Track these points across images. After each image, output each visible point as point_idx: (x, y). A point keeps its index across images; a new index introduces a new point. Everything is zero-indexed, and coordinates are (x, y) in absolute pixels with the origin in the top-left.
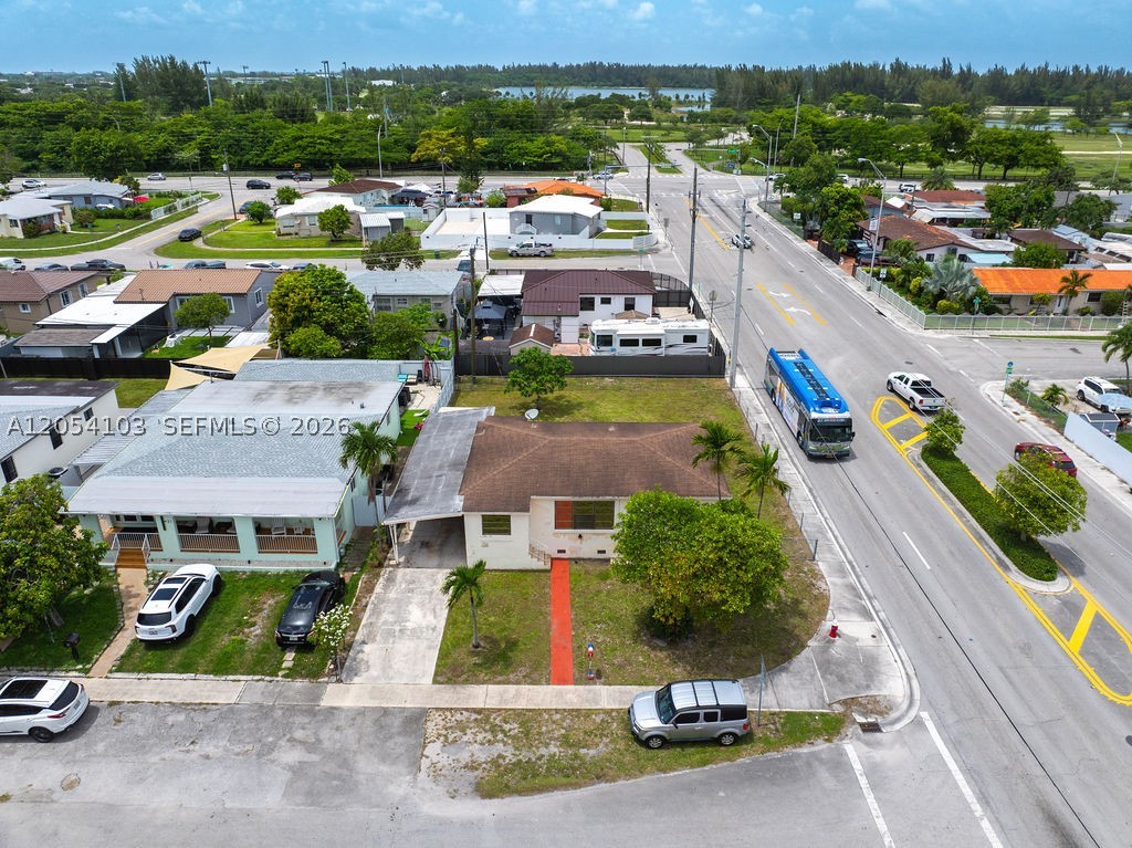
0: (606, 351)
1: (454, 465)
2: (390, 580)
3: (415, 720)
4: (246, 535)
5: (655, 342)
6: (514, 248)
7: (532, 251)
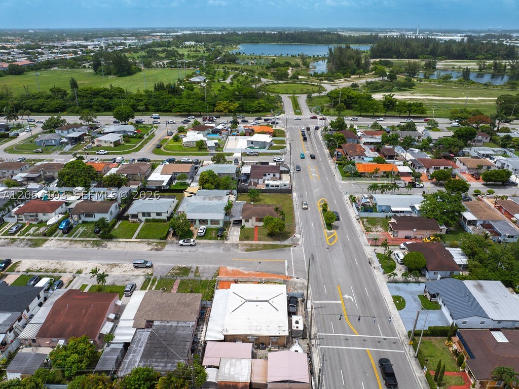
0: (268, 188)
1: (240, 212)
2: (231, 229)
3: (237, 245)
4: (209, 222)
5: (278, 186)
6: (248, 153)
7: (253, 154)
